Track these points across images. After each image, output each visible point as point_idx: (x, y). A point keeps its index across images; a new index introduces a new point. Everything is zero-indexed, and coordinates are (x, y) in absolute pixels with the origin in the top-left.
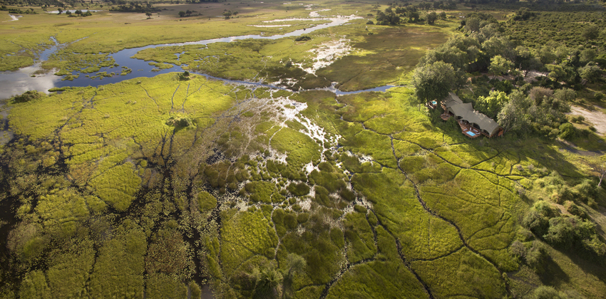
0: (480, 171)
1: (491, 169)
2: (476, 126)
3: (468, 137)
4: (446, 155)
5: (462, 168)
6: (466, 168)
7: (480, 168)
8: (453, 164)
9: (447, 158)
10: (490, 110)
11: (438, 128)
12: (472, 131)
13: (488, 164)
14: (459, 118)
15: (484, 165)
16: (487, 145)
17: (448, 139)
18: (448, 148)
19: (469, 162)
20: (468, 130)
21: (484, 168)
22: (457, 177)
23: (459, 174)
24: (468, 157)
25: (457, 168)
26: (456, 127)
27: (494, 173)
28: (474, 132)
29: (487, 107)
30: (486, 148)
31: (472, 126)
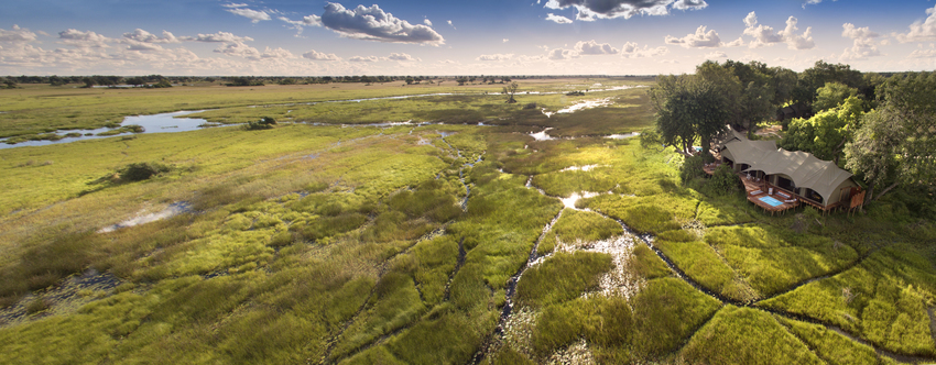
0: (798, 323)
1: (842, 314)
2: (785, 183)
3: (760, 209)
4: (684, 253)
5: (725, 299)
6: (737, 302)
7: (797, 306)
8: (697, 284)
9: (681, 261)
10: (821, 143)
11: (692, 191)
12: (774, 195)
13: (826, 293)
14: (745, 166)
15: (810, 296)
16: (818, 231)
17: (709, 212)
18: (700, 233)
19: (756, 280)
20: (765, 193)
21: (811, 310)
22: (693, 342)
23: (707, 331)
24: (754, 262)
25: (705, 300)
26: (734, 187)
27: (856, 333)
28: (780, 198)
29: (811, 137)
30: (815, 240)
31: (775, 183)
